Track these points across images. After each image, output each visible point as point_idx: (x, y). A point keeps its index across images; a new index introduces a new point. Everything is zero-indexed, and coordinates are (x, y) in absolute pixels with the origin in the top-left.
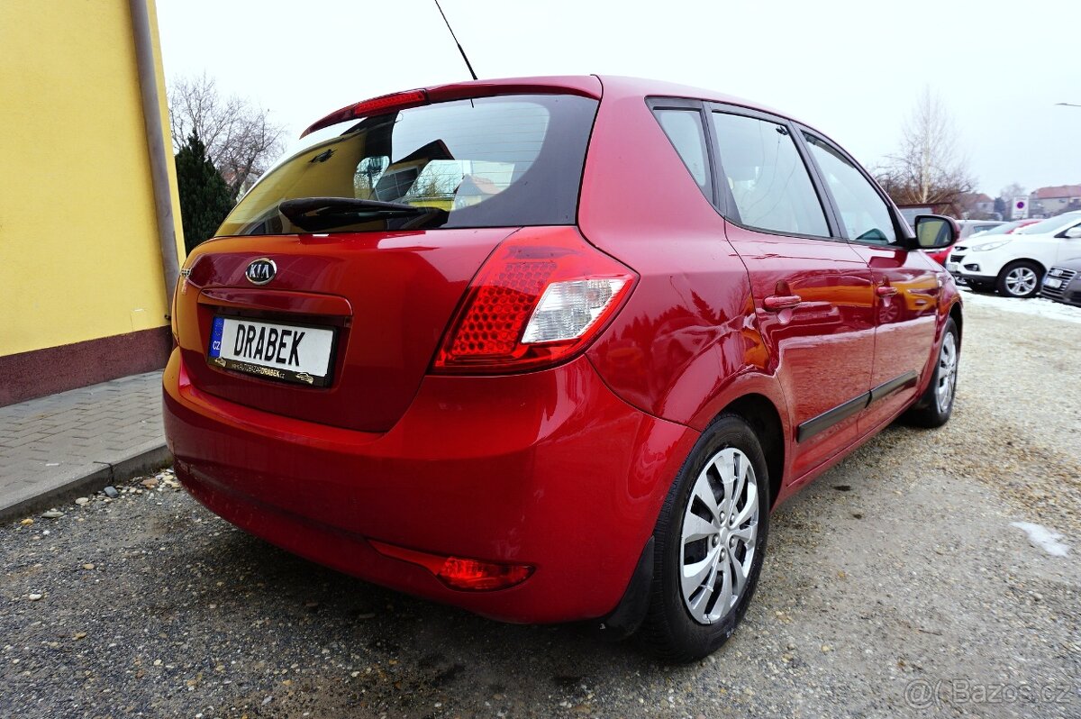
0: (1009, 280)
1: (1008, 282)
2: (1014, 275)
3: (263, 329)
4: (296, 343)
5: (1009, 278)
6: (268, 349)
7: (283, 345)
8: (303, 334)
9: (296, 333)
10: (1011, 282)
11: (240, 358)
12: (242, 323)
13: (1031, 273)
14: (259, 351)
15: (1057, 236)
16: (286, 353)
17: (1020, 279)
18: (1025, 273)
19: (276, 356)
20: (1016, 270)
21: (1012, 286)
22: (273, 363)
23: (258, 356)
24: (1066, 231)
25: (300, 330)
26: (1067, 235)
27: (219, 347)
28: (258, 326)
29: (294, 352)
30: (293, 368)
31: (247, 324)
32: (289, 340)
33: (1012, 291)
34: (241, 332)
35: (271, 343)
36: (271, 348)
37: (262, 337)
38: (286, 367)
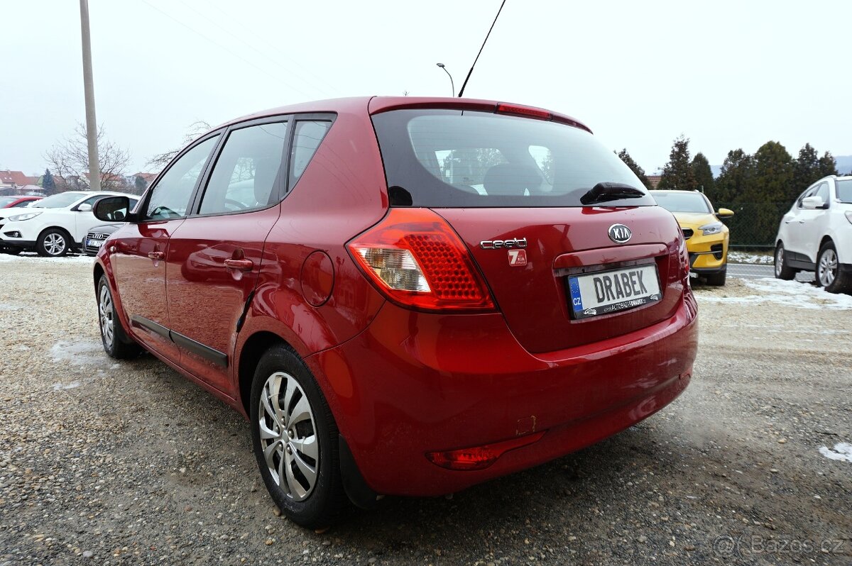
0: (46, 243)
1: (45, 245)
2: (49, 240)
3: (616, 276)
4: (640, 278)
5: (46, 242)
6: (625, 289)
7: (634, 283)
8: (642, 272)
9: (638, 272)
10: (48, 245)
11: (606, 303)
12: (596, 276)
13: (61, 237)
14: (620, 293)
15: (72, 210)
16: (637, 287)
17: (54, 242)
18: (57, 238)
19: (633, 292)
20: (50, 236)
21: (49, 248)
22: (633, 297)
23: (620, 296)
24: (78, 206)
25: (639, 270)
26: (79, 209)
27: (580, 302)
28: (611, 275)
29: (642, 285)
30: (645, 295)
31: (601, 276)
32: (635, 278)
33: (49, 252)
34: (598, 284)
35: (626, 284)
36: (627, 288)
37: (617, 282)
38: (641, 296)
